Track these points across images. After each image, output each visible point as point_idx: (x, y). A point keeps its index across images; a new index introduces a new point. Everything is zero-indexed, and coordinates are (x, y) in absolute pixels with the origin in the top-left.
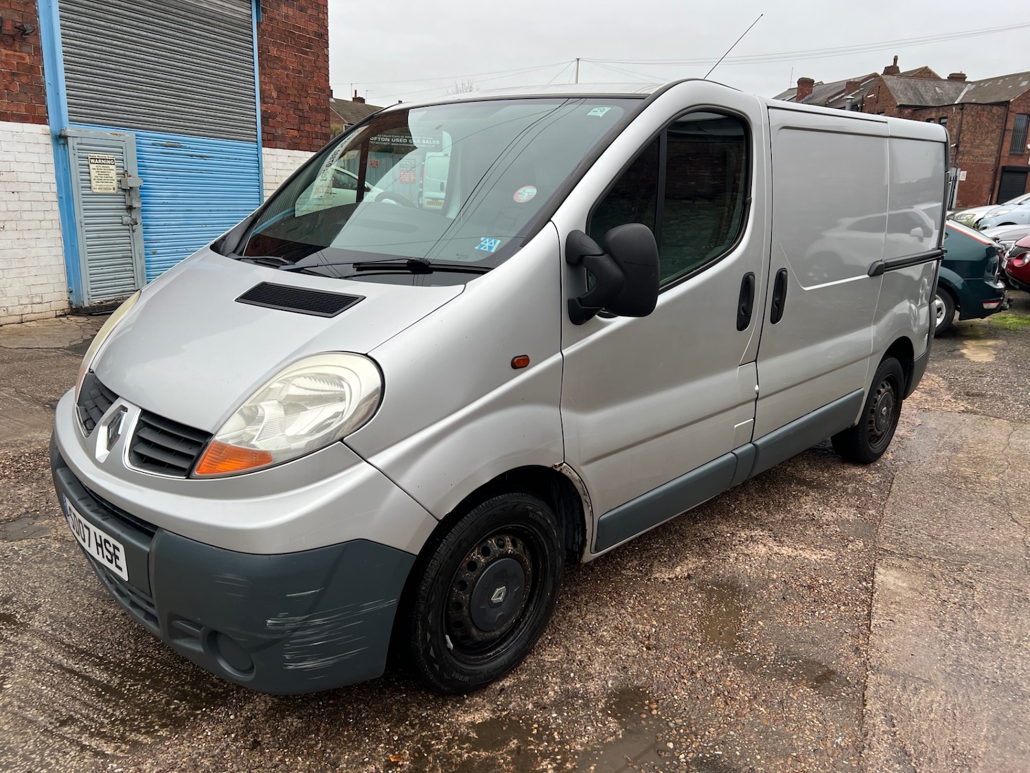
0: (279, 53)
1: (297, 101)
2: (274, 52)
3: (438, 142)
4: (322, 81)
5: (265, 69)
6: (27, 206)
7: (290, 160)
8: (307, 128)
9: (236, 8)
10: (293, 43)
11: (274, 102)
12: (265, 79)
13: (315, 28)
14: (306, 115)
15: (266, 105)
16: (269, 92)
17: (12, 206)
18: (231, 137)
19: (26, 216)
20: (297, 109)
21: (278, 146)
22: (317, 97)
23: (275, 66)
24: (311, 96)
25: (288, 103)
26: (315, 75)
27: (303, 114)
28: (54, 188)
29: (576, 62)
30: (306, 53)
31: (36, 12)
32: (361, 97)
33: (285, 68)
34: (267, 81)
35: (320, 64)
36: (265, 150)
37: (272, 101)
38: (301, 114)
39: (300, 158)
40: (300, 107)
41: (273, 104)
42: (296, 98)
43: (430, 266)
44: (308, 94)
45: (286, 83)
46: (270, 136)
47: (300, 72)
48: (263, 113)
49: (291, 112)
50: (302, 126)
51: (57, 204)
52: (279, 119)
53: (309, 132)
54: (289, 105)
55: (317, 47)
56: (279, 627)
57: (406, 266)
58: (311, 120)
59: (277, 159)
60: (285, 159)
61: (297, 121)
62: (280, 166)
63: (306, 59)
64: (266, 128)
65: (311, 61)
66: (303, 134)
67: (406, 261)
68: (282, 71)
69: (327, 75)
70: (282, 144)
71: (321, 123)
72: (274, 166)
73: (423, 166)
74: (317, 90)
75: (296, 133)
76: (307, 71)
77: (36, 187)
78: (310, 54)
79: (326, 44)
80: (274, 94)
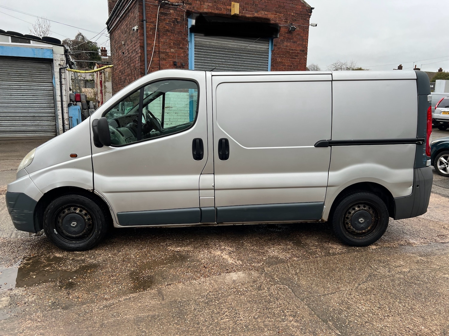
0: (281, 60)
2: (279, 60)
5: (274, 67)
6: (180, 117)
9: (262, 47)
10: (289, 55)
13: (301, 48)
17: (175, 117)
19: (179, 120)
23: (279, 65)
28: (189, 112)
30: (295, 58)
31: (188, 58)
32: (418, 68)
33: (284, 65)
35: (302, 62)
47: (291, 66)
51: (189, 117)
55: (301, 56)
65: (297, 61)
77: (182, 112)
79: (306, 54)
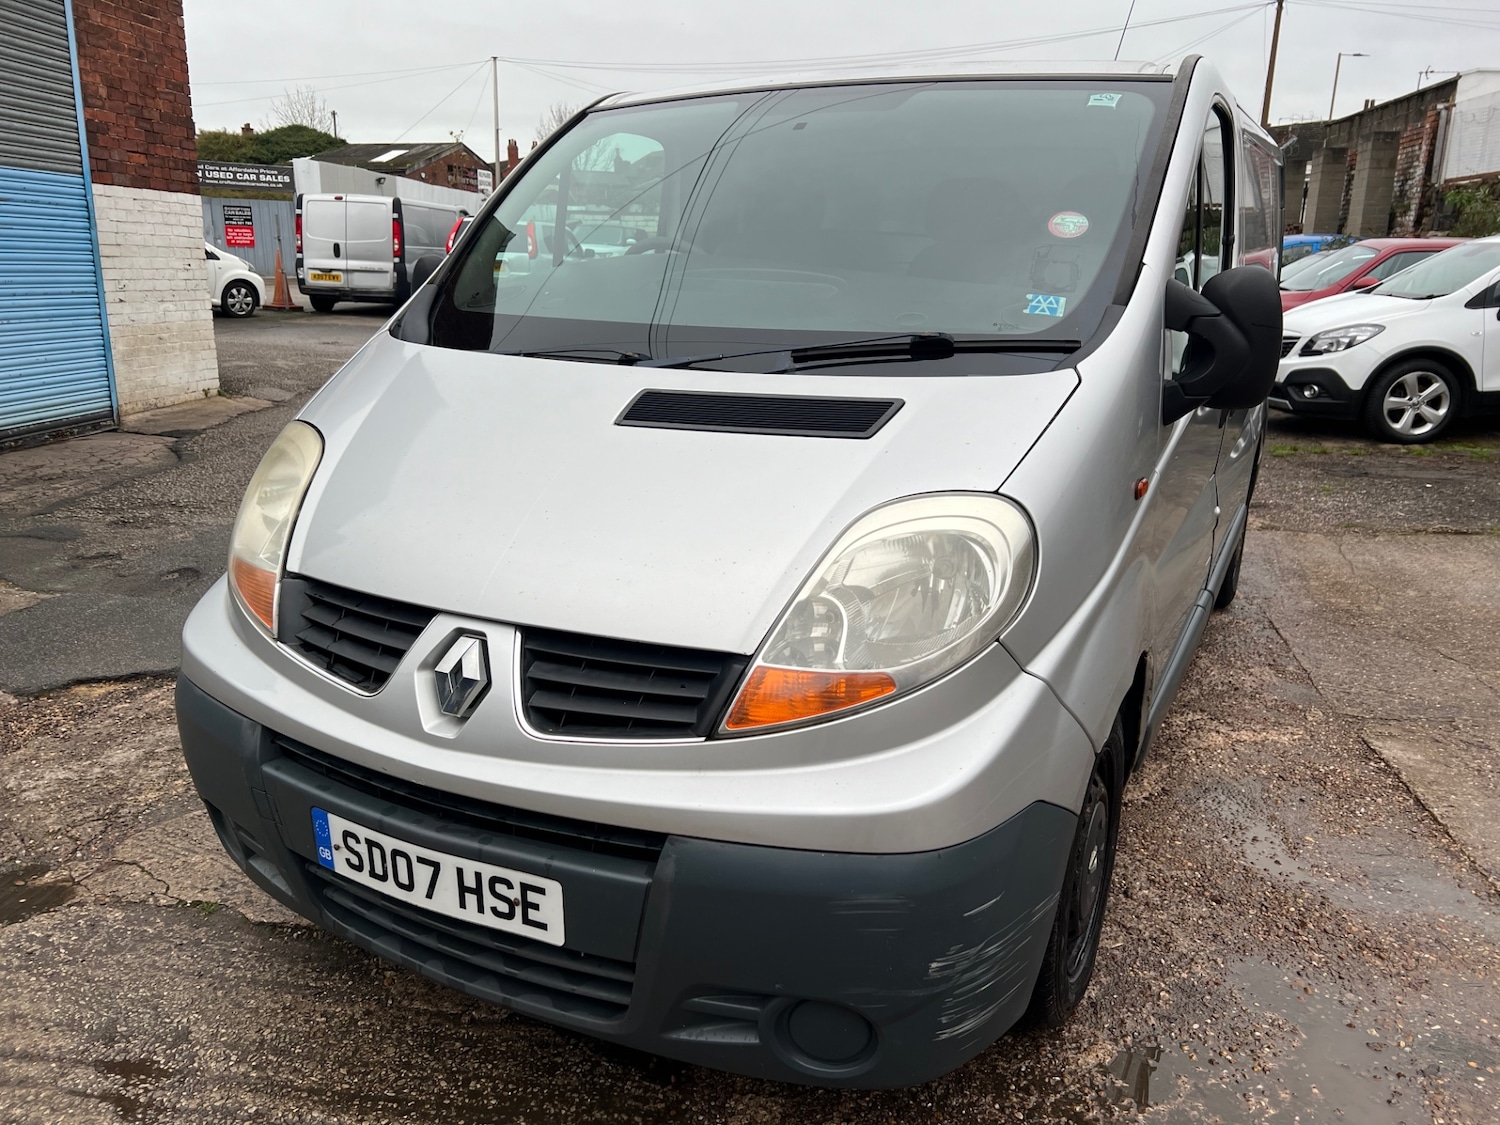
0: (105, 21)
1: (140, 103)
2: (97, 18)
3: (287, 179)
4: (177, 71)
5: (84, 47)
7: (137, 206)
8: (160, 151)
11: (104, 104)
12: (85, 65)
14: (156, 128)
15: (90, 110)
16: (94, 88)
18: (39, 164)
20: (140, 118)
21: (116, 180)
22: (172, 98)
23: (101, 43)
24: (162, 96)
25: (125, 108)
26: (166, 60)
27: (152, 126)
29: (492, 62)
33: (117, 47)
34: (88, 68)
35: (173, 43)
36: (97, 188)
37: (100, 103)
38: (148, 127)
39: (153, 201)
40: (146, 114)
41: (102, 107)
42: (138, 99)
43: (955, 345)
44: (157, 92)
45: (119, 72)
46: (101, 163)
47: (141, 55)
48: (88, 122)
49: (132, 123)
50: (151, 147)
52: (113, 135)
53: (163, 158)
54: (128, 111)
55: (165, 13)
56: (946, 973)
57: (908, 347)
58: (165, 138)
59: (116, 203)
60: (130, 205)
61: (143, 138)
62: (122, 216)
63: (149, 32)
64: (94, 149)
65: (156, 35)
66: (156, 162)
67: (908, 340)
68: (113, 52)
69: (184, 61)
70: (122, 177)
71: (181, 142)
72: (113, 215)
73: (299, 216)
74: (170, 86)
75: (142, 159)
76: (151, 53)
78: (154, 25)
80: (103, 92)
